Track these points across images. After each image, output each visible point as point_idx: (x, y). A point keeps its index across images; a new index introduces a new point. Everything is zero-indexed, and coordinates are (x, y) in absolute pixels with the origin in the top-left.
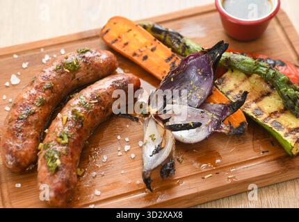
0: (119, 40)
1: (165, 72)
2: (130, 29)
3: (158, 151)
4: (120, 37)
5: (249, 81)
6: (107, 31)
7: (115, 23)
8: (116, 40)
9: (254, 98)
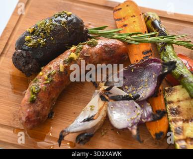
0: (123, 20)
1: (137, 61)
2: (135, 15)
3: (89, 120)
4: (124, 18)
5: (190, 102)
6: (119, 9)
7: (127, 6)
8: (120, 19)
9: (185, 117)
